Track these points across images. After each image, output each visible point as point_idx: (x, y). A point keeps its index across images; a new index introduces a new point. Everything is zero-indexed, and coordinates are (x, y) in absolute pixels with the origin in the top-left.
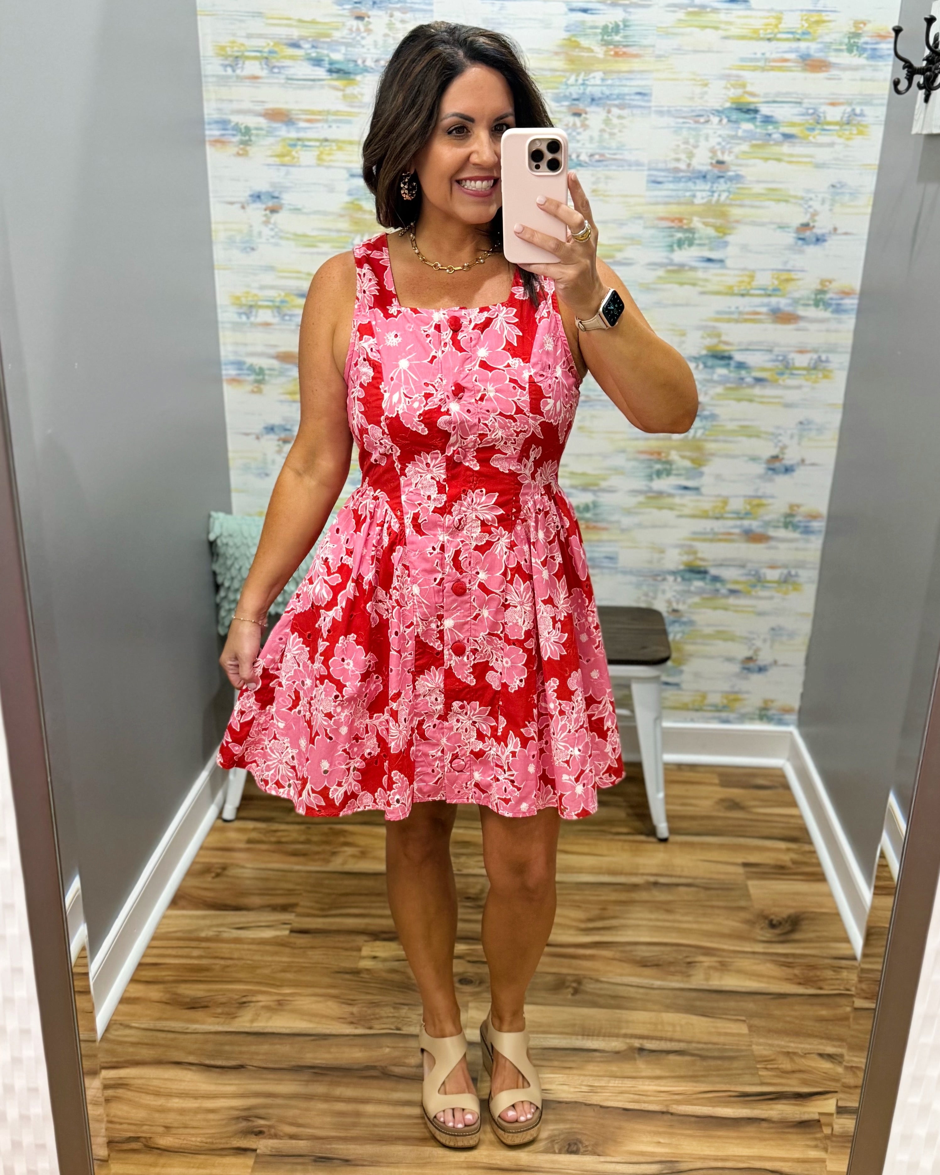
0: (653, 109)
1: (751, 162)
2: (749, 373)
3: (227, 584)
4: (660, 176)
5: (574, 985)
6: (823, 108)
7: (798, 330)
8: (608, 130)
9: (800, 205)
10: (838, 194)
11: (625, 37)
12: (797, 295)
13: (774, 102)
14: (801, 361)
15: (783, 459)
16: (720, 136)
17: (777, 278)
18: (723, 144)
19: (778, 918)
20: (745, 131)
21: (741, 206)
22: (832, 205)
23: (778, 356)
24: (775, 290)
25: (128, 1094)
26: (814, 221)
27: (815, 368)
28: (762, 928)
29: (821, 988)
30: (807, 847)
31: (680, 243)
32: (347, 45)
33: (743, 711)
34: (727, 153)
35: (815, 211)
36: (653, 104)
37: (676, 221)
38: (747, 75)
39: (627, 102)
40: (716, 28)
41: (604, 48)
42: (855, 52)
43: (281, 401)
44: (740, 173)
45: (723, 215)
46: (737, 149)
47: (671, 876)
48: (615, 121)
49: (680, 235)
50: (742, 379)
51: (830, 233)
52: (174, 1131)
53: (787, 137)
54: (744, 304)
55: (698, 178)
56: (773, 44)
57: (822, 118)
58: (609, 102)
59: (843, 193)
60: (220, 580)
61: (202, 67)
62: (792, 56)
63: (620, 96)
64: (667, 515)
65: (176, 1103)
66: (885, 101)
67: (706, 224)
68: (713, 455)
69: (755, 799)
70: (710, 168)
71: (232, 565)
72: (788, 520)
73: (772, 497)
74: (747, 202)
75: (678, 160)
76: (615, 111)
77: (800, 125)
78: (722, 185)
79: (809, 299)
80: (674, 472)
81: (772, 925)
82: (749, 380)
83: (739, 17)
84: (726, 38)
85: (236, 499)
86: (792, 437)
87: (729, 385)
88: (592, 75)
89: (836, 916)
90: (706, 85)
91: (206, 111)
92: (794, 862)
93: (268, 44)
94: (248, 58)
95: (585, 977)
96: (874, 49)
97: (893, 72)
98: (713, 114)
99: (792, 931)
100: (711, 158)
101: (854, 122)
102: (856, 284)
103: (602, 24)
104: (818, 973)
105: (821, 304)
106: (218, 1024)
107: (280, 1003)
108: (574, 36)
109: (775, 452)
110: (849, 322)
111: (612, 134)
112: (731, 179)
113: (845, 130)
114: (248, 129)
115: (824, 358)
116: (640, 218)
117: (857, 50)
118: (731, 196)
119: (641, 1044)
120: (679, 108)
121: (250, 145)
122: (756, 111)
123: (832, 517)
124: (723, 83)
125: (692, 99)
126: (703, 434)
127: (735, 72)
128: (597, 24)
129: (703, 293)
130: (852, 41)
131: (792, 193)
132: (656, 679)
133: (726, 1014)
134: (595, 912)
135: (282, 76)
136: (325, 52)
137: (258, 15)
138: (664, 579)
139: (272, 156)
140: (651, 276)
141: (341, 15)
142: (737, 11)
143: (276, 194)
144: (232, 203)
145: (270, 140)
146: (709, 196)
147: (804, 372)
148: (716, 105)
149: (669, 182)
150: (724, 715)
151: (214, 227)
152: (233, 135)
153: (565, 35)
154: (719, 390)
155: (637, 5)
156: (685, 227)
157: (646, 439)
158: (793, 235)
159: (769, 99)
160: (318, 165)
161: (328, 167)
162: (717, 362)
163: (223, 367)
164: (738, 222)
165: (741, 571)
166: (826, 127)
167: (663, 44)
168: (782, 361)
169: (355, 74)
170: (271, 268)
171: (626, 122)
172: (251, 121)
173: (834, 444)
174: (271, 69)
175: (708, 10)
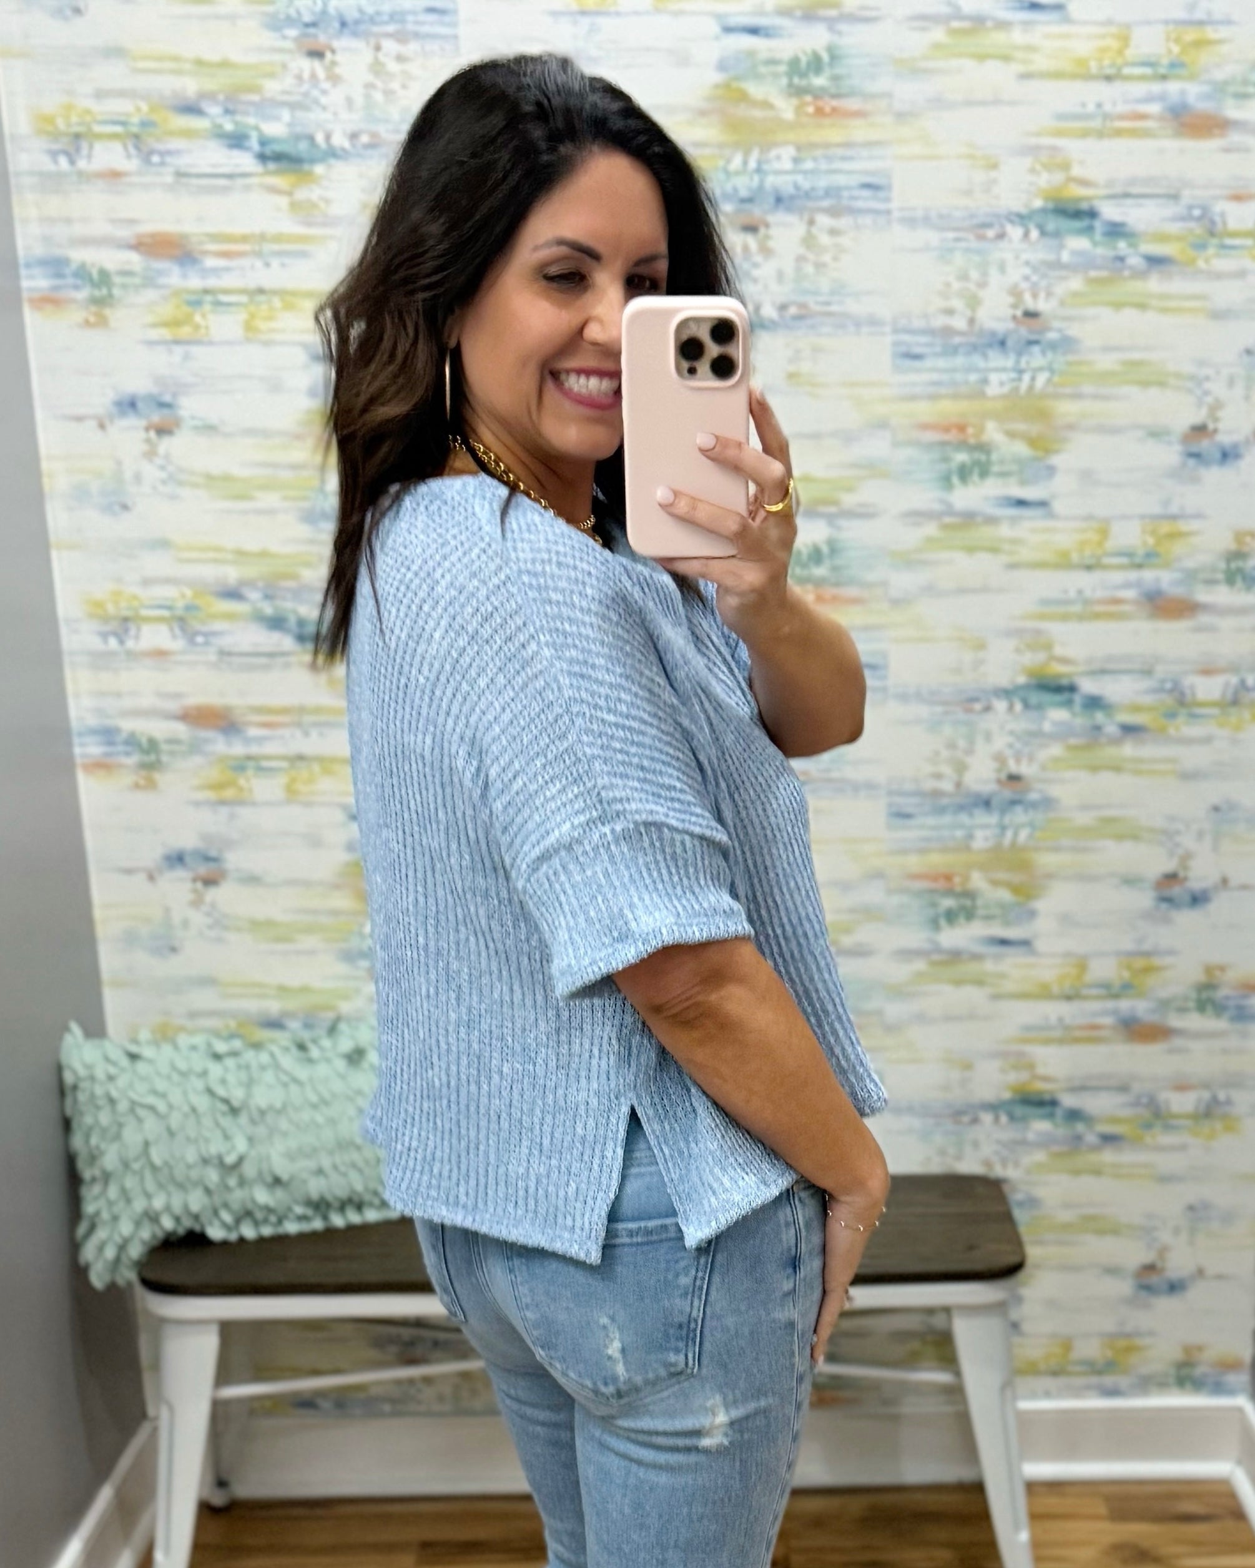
0: (896, 214)
1: (1091, 311)
2: (1110, 716)
4: (917, 343)
6: (1219, 207)
7: (1199, 629)
8: (812, 257)
9: (1188, 391)
11: (835, 78)
12: (1190, 564)
13: (1127, 195)
14: (1207, 689)
15: (1186, 879)
16: (1027, 263)
17: (1153, 533)
18: (1035, 278)
20: (1074, 253)
21: (1077, 396)
22: (1249, 388)
23: (1163, 681)
24: (1150, 555)
27: (1235, 702)
31: (964, 473)
32: (295, 106)
33: (1145, 1370)
34: (1042, 295)
35: (1217, 400)
36: (895, 205)
37: (954, 432)
38: (1073, 147)
39: (845, 202)
40: (1006, 58)
41: (795, 101)
43: (197, 804)
44: (1070, 333)
45: (1043, 415)
46: (1060, 289)
49: (962, 457)
50: (1098, 728)
51: (1246, 442)
53: (1155, 261)
54: (1093, 584)
55: (990, 345)
56: (1118, 87)
57: (1220, 226)
58: (810, 204)
61: (10, 158)
62: (1154, 108)
63: (830, 192)
64: (972, 997)
67: (1012, 435)
68: (1050, 876)
69: (1179, 1542)
70: (1011, 325)
72: (1204, 995)
73: (1171, 952)
74: (1087, 389)
75: (950, 312)
76: (823, 220)
77: (1179, 238)
78: (1036, 358)
79: (1215, 570)
80: (981, 912)
82: (1111, 729)
83: (1048, 36)
84: (1026, 76)
86: (1200, 835)
87: (1073, 741)
88: (774, 152)
90: (995, 166)
91: (20, 243)
93: (139, 108)
94: (100, 137)
98: (1012, 222)
100: (1014, 306)
103: (787, 55)
105: (1238, 579)
108: (737, 78)
109: (1170, 866)
111: (820, 266)
112: (1053, 346)
114: (105, 277)
116: (882, 424)
118: (1056, 379)
120: (945, 212)
121: (111, 306)
122: (1092, 214)
124: (1028, 161)
125: (968, 193)
126: (1031, 836)
127: (1048, 141)
128: (777, 56)
129: (1013, 566)
131: (1172, 368)
135: (171, 170)
136: (251, 121)
137: (116, 52)
138: (975, 1121)
139: (154, 325)
140: (912, 536)
141: (281, 50)
142: (1044, 29)
143: (167, 398)
144: (79, 419)
145: (150, 294)
146: (1013, 380)
147: (1215, 711)
148: (1017, 204)
149: (937, 355)
150: (1108, 1380)
151: (45, 465)
152: (76, 287)
153: (717, 77)
154: (1056, 750)
155: (853, 18)
156: (972, 441)
157: (922, 851)
158: (1178, 448)
159: (1118, 190)
160: (248, 340)
161: (267, 344)
162: (1047, 697)
163: (76, 740)
164: (1071, 427)
165: (1121, 1098)
166: (1229, 241)
167: (908, 92)
168: (1171, 691)
169: (313, 161)
170: (163, 544)
171: (845, 241)
172: (111, 259)
174: (146, 156)
175: (989, 24)
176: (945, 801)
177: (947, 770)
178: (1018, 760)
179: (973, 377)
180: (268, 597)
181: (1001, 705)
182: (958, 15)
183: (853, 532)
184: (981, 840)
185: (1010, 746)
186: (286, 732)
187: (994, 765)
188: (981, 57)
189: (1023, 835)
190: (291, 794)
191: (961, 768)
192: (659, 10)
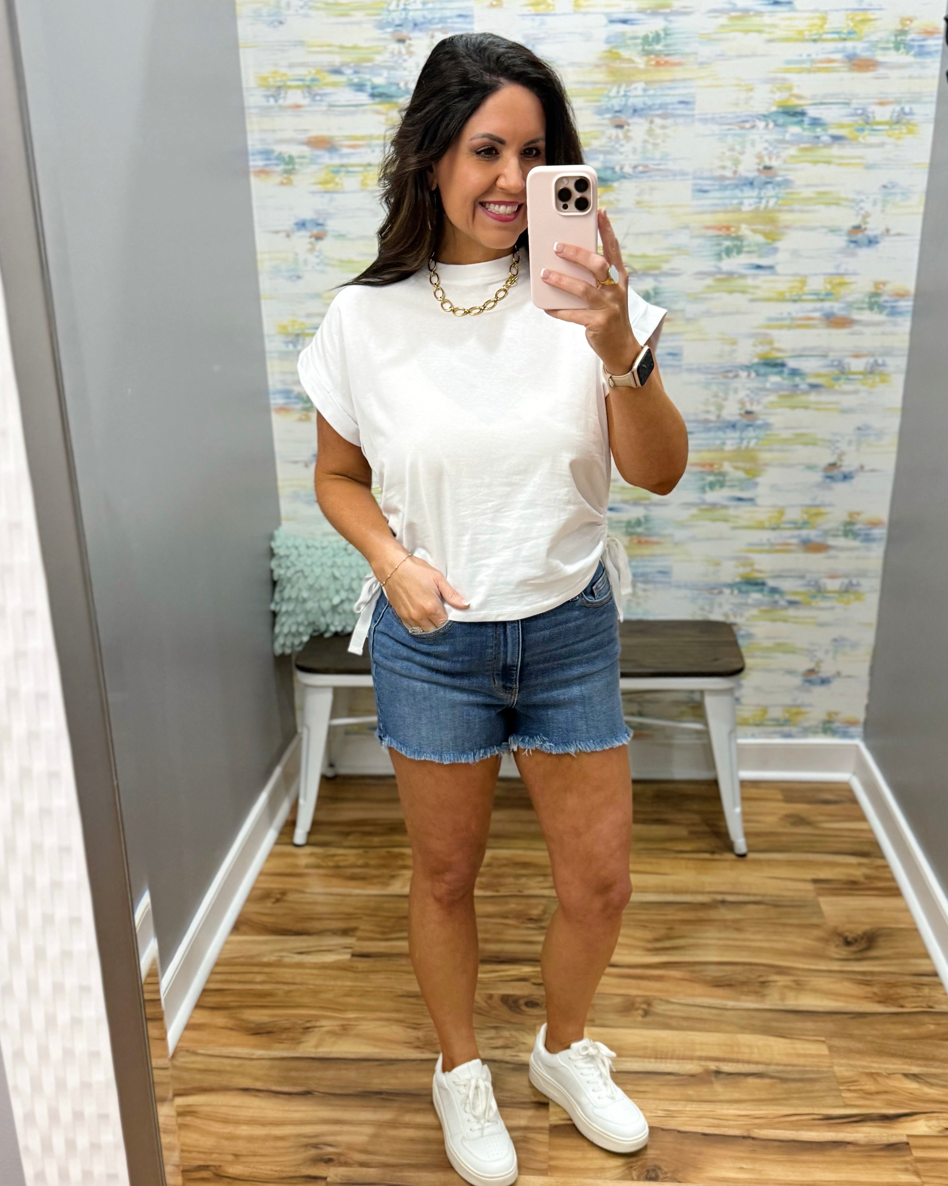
0: (697, 117)
1: (800, 166)
2: (803, 379)
4: (706, 184)
5: (644, 1006)
6: (872, 108)
7: (852, 334)
8: (651, 141)
9: (852, 207)
10: (890, 194)
11: (666, 46)
12: (850, 299)
13: (822, 104)
14: (858, 365)
15: (841, 466)
17: (830, 283)
18: (771, 149)
19: (854, 935)
20: (793, 135)
21: (791, 211)
22: (884, 206)
23: (833, 361)
24: (828, 294)
25: (197, 1122)
26: (866, 223)
27: (871, 372)
28: (837, 946)
29: (902, 1006)
30: (879, 862)
31: (728, 252)
32: (390, 68)
33: (807, 724)
34: (774, 158)
35: (867, 212)
36: (696, 112)
37: (724, 230)
38: (793, 77)
39: (670, 111)
40: (760, 32)
41: (645, 58)
42: (902, 50)
44: (788, 177)
45: (772, 221)
46: (785, 154)
47: (738, 894)
48: (658, 131)
49: (727, 243)
50: (796, 386)
51: (882, 234)
52: (244, 1159)
53: (836, 139)
54: (795, 309)
55: (745, 185)
56: (819, 45)
57: (871, 119)
58: (652, 113)
59: (894, 194)
61: (245, 99)
62: (839, 56)
63: (662, 106)
64: (722, 527)
65: (244, 1130)
66: (934, 99)
67: (755, 231)
68: (767, 464)
69: (822, 814)
70: (756, 174)
72: (848, 528)
73: (830, 505)
74: (797, 207)
75: (724, 168)
76: (658, 121)
77: (849, 126)
78: (770, 191)
79: (863, 302)
80: (728, 483)
81: (848, 943)
82: (803, 386)
83: (783, 19)
84: (770, 41)
86: (850, 443)
87: (782, 393)
88: (634, 86)
89: (914, 931)
90: (751, 90)
91: (250, 142)
92: (867, 877)
93: (310, 72)
94: (290, 87)
95: (655, 998)
96: (921, 46)
97: (942, 67)
98: (759, 119)
99: (868, 948)
100: (759, 164)
101: (904, 121)
102: (911, 286)
103: (642, 34)
104: (899, 990)
105: (876, 307)
106: (283, 1049)
107: (344, 1028)
108: (616, 47)
109: (832, 459)
110: (905, 325)
111: (655, 145)
112: (779, 184)
113: (895, 129)
114: (291, 158)
115: (880, 361)
116: (686, 227)
117: (905, 48)
118: (780, 202)
119: (717, 1067)
120: (723, 115)
121: (293, 174)
122: (803, 114)
123: (893, 524)
124: (769, 87)
125: (736, 104)
126: (757, 444)
127: (780, 75)
128: (637, 34)
129: (753, 300)
130: (899, 38)
131: (843, 195)
133: (803, 1035)
134: (662, 932)
135: (325, 103)
136: (367, 77)
137: (300, 43)
138: (721, 593)
139: (315, 184)
140: (699, 285)
141: (383, 39)
142: (781, 14)
143: (321, 221)
144: (277, 232)
145: (314, 168)
146: (756, 203)
147: (861, 377)
148: (762, 110)
149: (715, 190)
150: (786, 729)
151: (259, 256)
152: (277, 165)
153: (605, 47)
154: (773, 398)
155: (677, 13)
156: (733, 235)
157: (698, 451)
158: (845, 238)
159: (817, 101)
160: (361, 189)
161: (372, 192)
162: (770, 370)
163: (271, 396)
164: (787, 227)
165: (800, 582)
166: (876, 127)
167: (706, 51)
168: (837, 366)
169: (396, 96)
170: (317, 296)
171: (668, 131)
172: (294, 150)
173: (894, 449)
174: (313, 96)
175: (751, 13)
176: (711, 425)
177: (713, 409)
178: (752, 404)
181: (744, 374)
182: (735, 10)
183: (668, 284)
184: (730, 445)
185: (748, 396)
187: (739, 406)
188: (747, 32)
189: (753, 443)
191: (720, 408)
192: (576, 12)
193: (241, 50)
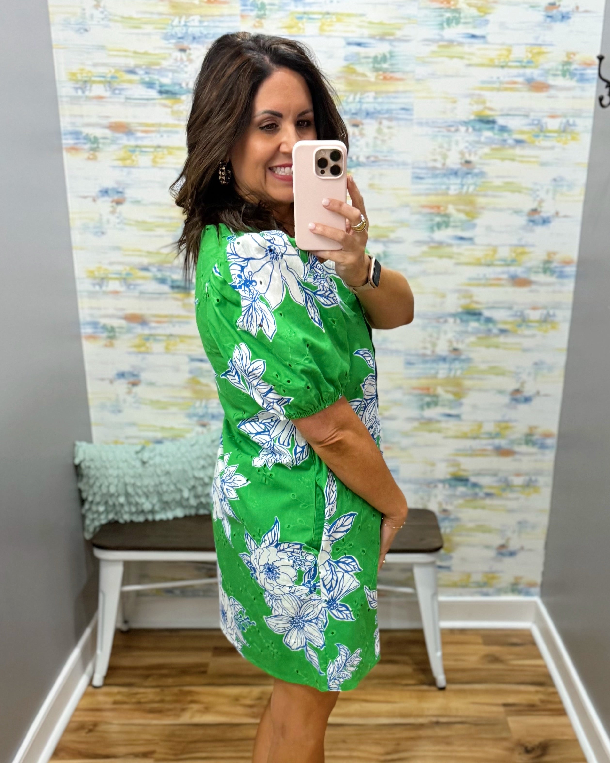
0: (415, 121)
1: (492, 161)
2: (495, 325)
3: (90, 498)
4: (422, 173)
6: (545, 120)
7: (532, 291)
8: (380, 137)
9: (531, 195)
10: (559, 186)
11: (392, 65)
12: (529, 265)
13: (508, 115)
14: (534, 315)
15: (523, 392)
17: (515, 252)
18: (470, 147)
19: (532, 746)
20: (487, 138)
21: (485, 196)
22: (554, 195)
23: (517, 312)
24: (513, 261)
27: (545, 321)
28: (518, 754)
30: (551, 689)
31: (439, 226)
32: (174, 71)
33: (499, 586)
34: (473, 154)
35: (542, 199)
36: (414, 117)
37: (435, 209)
38: (487, 94)
39: (394, 115)
40: (462, 58)
41: (375, 74)
42: (568, 76)
43: (130, 353)
44: (484, 170)
45: (471, 203)
46: (480, 152)
47: (448, 716)
49: (438, 219)
50: (490, 330)
51: (554, 216)
53: (519, 142)
54: (489, 272)
55: (451, 174)
56: (506, 71)
57: (545, 128)
58: (381, 116)
59: (562, 186)
60: (84, 495)
61: (58, 89)
62: (520, 80)
63: (389, 111)
64: (436, 437)
66: (592, 114)
67: (459, 211)
68: (469, 389)
69: (511, 654)
70: (460, 166)
71: (94, 483)
72: (528, 438)
73: (516, 421)
74: (490, 193)
75: (435, 160)
76: (385, 123)
77: (528, 133)
78: (470, 180)
79: (539, 267)
80: (441, 403)
81: (528, 751)
82: (495, 331)
83: (479, 49)
84: (469, 65)
85: (95, 432)
86: (529, 374)
88: (366, 94)
89: (575, 742)
90: (455, 102)
91: (62, 125)
92: (542, 701)
93: (110, 71)
94: (94, 82)
96: (582, 74)
97: (597, 91)
98: (461, 125)
99: (543, 755)
100: (461, 159)
101: (570, 130)
102: (575, 255)
103: (372, 55)
105: (548, 271)
108: (352, 64)
109: (516, 386)
110: (570, 285)
111: (383, 141)
112: (477, 175)
113: (562, 136)
114: (96, 139)
115: (551, 312)
116: (407, 205)
118: (477, 188)
120: (435, 120)
121: (99, 151)
122: (494, 122)
123: (562, 436)
124: (468, 100)
125: (444, 113)
126: (462, 373)
127: (477, 92)
128: (369, 55)
129: (458, 264)
130: (566, 68)
131: (524, 185)
132: (432, 564)
134: (392, 747)
135: (123, 97)
136: (156, 77)
137: (102, 48)
138: (436, 486)
139: (115, 160)
140: (417, 251)
141: (168, 48)
142: (477, 45)
143: (120, 190)
144: (85, 197)
145: (114, 147)
146: (460, 188)
147: (537, 324)
148: (464, 118)
149: (429, 178)
150: (485, 590)
151: (71, 216)
152: (85, 144)
153: (345, 63)
154: (473, 339)
155: (399, 40)
156: (443, 213)
157: (418, 378)
158: (526, 218)
159: (504, 112)
160: (153, 167)
161: (162, 168)
162: (470, 317)
163: (82, 327)
164: (483, 208)
165: (494, 479)
166: (548, 134)
167: (421, 71)
168: (520, 316)
169: (181, 94)
170: (118, 248)
171: (393, 131)
172: (99, 132)
173: (561, 380)
174: (113, 90)
175: (455, 43)
176: (428, 358)
177: (429, 345)
178: (458, 343)
179: (444, 187)
180: (159, 270)
181: (451, 320)
182: (443, 40)
183: (394, 249)
184: (442, 374)
185: (455, 337)
186: (165, 325)
187: (448, 344)
188: (452, 57)
189: (459, 373)
190: (167, 350)
191: (434, 345)
192: (321, 35)
193: (54, 51)
